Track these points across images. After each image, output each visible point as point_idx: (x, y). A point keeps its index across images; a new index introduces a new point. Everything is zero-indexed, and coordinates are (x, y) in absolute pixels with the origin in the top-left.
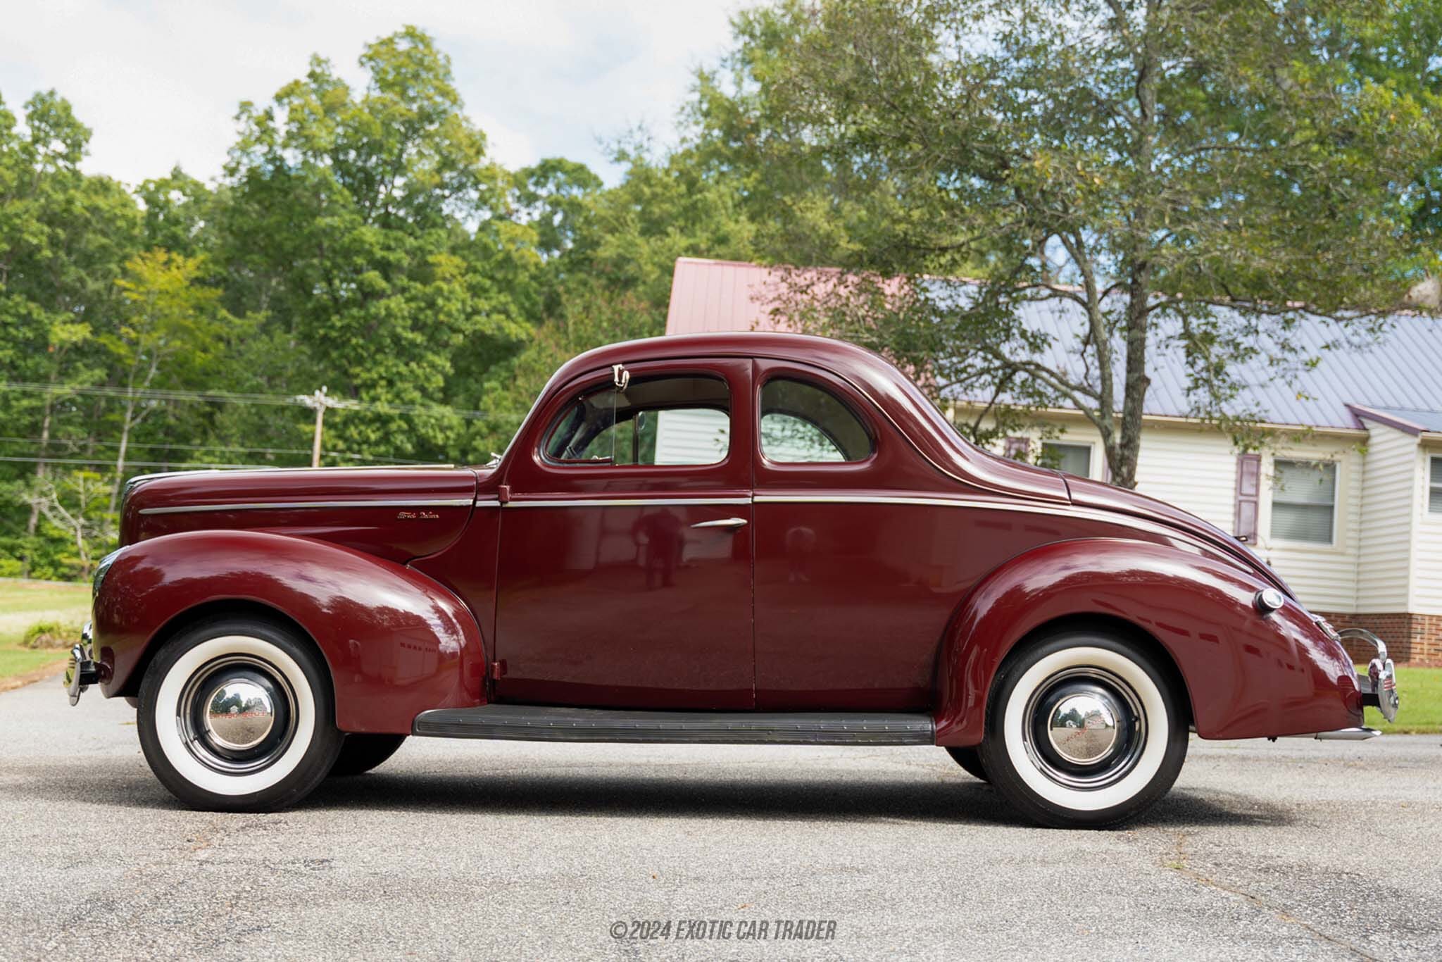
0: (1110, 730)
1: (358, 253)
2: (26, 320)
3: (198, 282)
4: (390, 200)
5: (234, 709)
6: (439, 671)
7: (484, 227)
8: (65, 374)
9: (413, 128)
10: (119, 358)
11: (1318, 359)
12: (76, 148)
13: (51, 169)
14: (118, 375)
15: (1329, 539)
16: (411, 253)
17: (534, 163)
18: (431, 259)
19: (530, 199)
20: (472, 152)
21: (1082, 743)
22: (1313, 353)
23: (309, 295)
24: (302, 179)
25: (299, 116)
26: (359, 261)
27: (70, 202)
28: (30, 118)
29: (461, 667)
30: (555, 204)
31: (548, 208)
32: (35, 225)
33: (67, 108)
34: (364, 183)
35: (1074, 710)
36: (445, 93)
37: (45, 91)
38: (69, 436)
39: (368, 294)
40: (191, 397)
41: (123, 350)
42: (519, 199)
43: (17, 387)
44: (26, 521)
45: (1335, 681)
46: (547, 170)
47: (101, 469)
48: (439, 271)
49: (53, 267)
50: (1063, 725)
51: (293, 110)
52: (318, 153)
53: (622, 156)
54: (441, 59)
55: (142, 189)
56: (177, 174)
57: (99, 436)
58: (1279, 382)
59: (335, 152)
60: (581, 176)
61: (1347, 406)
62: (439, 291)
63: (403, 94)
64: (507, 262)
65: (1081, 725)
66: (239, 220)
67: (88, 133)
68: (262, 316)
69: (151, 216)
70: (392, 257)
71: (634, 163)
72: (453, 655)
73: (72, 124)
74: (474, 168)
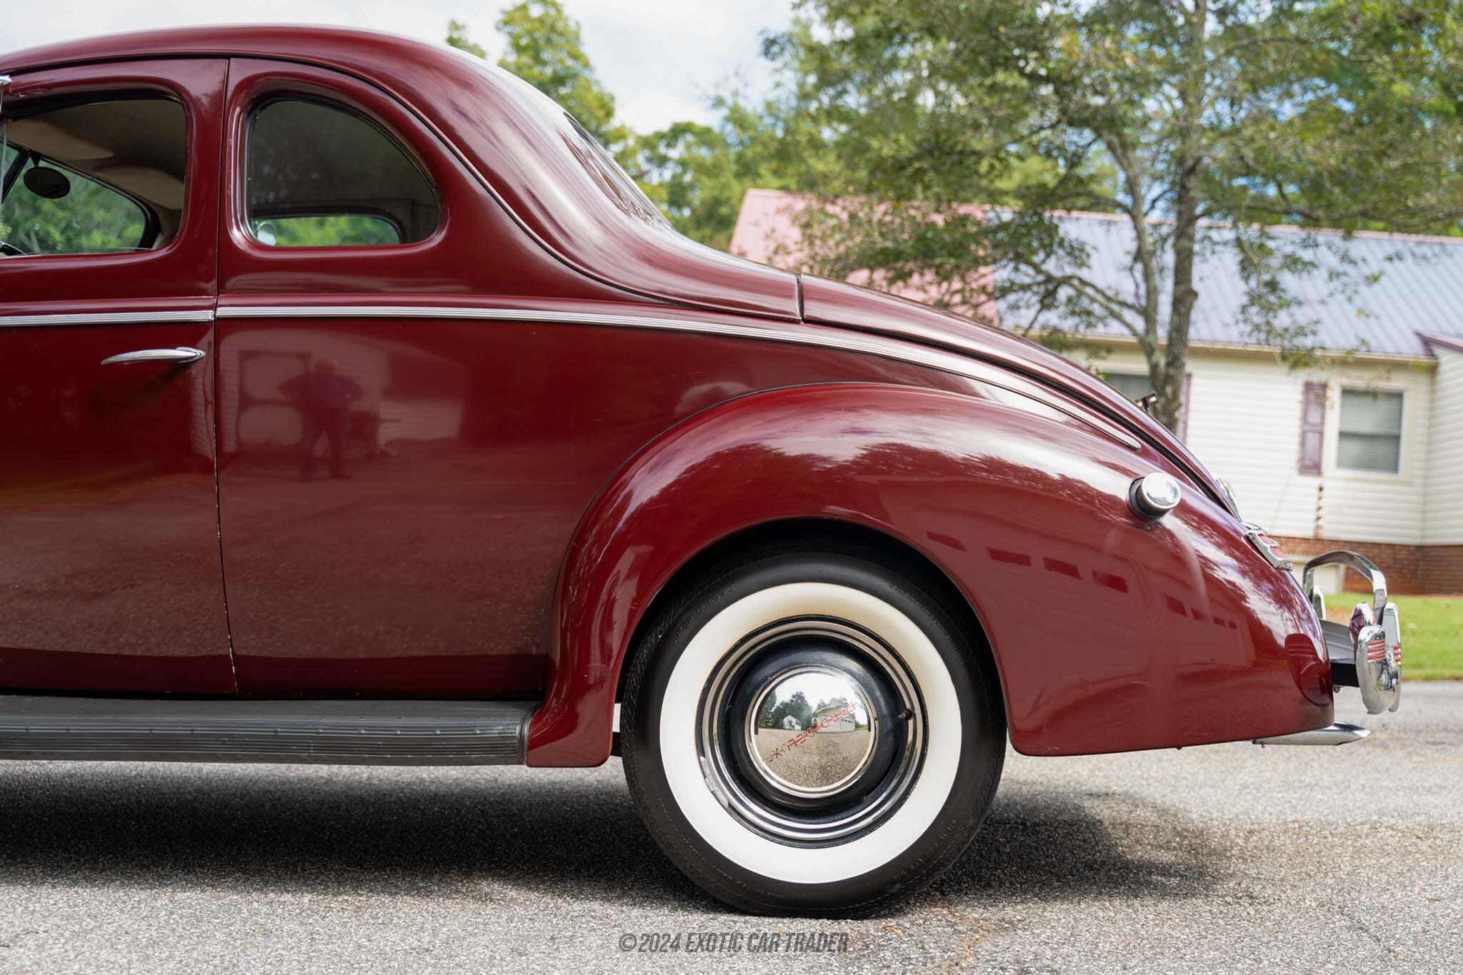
0: (864, 732)
11: (1382, 273)
15: (1394, 468)
17: (665, 127)
19: (662, 161)
20: (601, 113)
21: (809, 760)
22: (1374, 267)
30: (685, 164)
31: (679, 170)
35: (799, 697)
36: (575, 56)
42: (649, 160)
45: (1282, 642)
46: (678, 132)
50: (777, 724)
53: (719, 102)
54: (572, 24)
58: (1340, 297)
61: (1419, 335)
65: (808, 726)
71: (731, 109)
74: (604, 129)
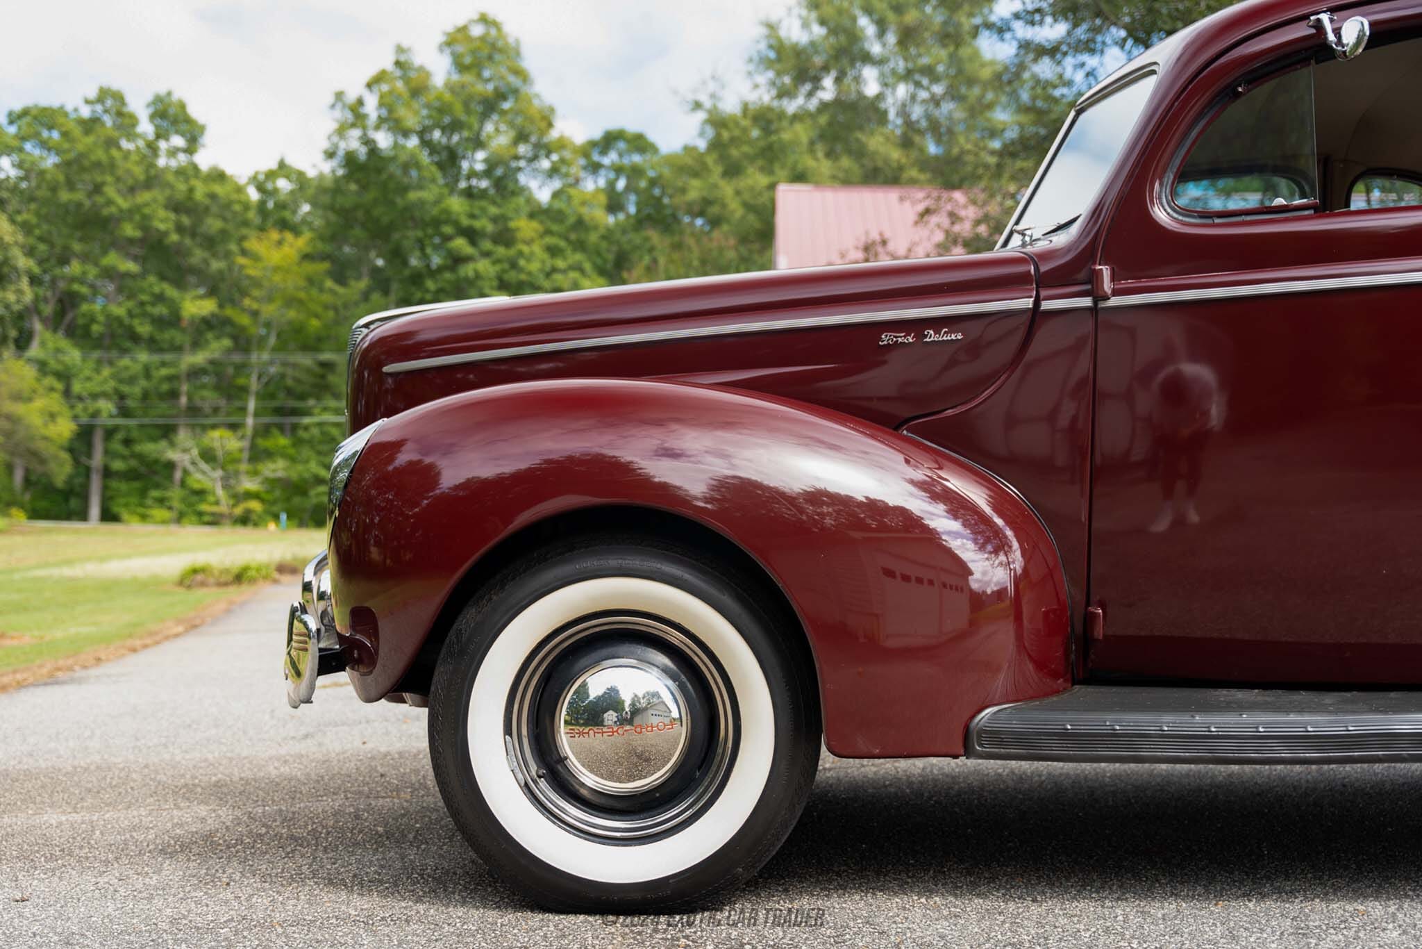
1: (447, 222)
2: (160, 298)
3: (307, 257)
4: (472, 174)
5: (610, 717)
6: (973, 623)
7: (556, 195)
8: (196, 345)
9: (490, 106)
10: (243, 329)
12: (193, 141)
13: (173, 163)
14: (242, 342)
16: (495, 220)
17: (597, 134)
18: (512, 224)
19: (595, 168)
20: (543, 125)
23: (405, 263)
24: (393, 159)
25: (387, 100)
26: (448, 230)
27: (191, 190)
28: (152, 117)
29: (1018, 618)
30: (619, 170)
31: (612, 175)
32: (162, 213)
33: (182, 106)
34: (449, 160)
36: (516, 73)
37: (162, 91)
38: (203, 399)
39: (457, 260)
40: (306, 360)
41: (245, 320)
42: (585, 168)
43: (156, 358)
44: (170, 477)
46: (610, 140)
47: (234, 427)
48: (520, 235)
49: (179, 251)
51: (382, 97)
52: (406, 133)
53: (697, 106)
54: (511, 40)
55: (254, 179)
56: (282, 165)
57: (230, 398)
59: (422, 133)
60: (639, 143)
62: (521, 254)
63: (479, 75)
64: (580, 224)
66: (340, 201)
67: (202, 129)
68: (363, 284)
69: (262, 204)
70: (477, 224)
71: (710, 112)
72: (1000, 594)
73: (188, 121)
74: (545, 140)
